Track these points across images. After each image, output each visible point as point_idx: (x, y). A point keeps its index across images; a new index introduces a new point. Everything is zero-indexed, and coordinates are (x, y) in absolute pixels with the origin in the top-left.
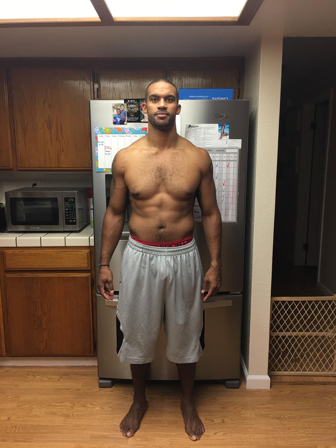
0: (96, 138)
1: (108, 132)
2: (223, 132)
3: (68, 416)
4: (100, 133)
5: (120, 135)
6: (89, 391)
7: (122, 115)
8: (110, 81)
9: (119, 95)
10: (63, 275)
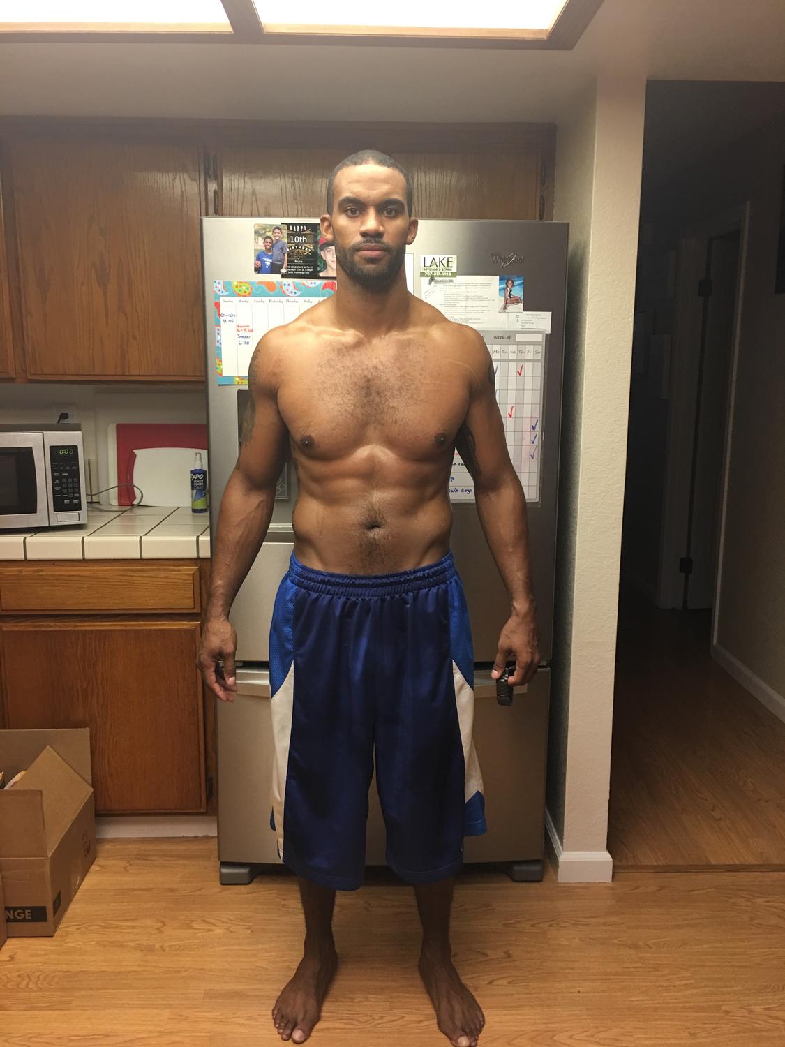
0: (217, 305)
1: (245, 292)
2: (510, 295)
3: (150, 950)
4: (226, 293)
5: (272, 299)
6: (198, 893)
7: (276, 252)
8: (245, 176)
9: (266, 208)
10: (135, 625)
